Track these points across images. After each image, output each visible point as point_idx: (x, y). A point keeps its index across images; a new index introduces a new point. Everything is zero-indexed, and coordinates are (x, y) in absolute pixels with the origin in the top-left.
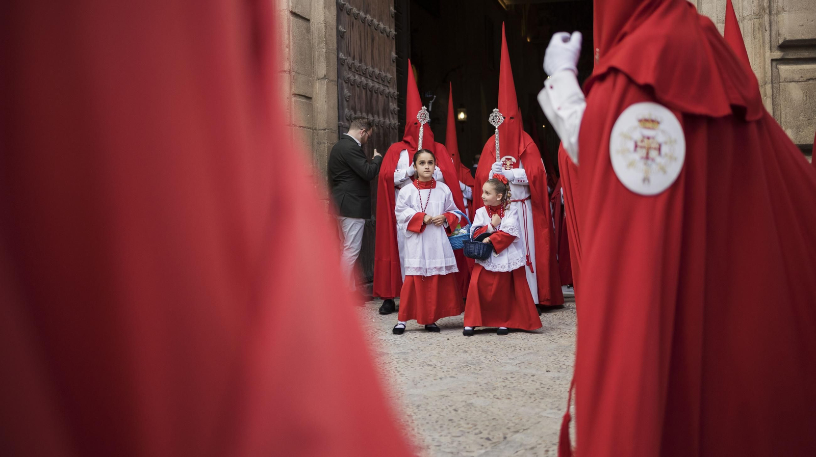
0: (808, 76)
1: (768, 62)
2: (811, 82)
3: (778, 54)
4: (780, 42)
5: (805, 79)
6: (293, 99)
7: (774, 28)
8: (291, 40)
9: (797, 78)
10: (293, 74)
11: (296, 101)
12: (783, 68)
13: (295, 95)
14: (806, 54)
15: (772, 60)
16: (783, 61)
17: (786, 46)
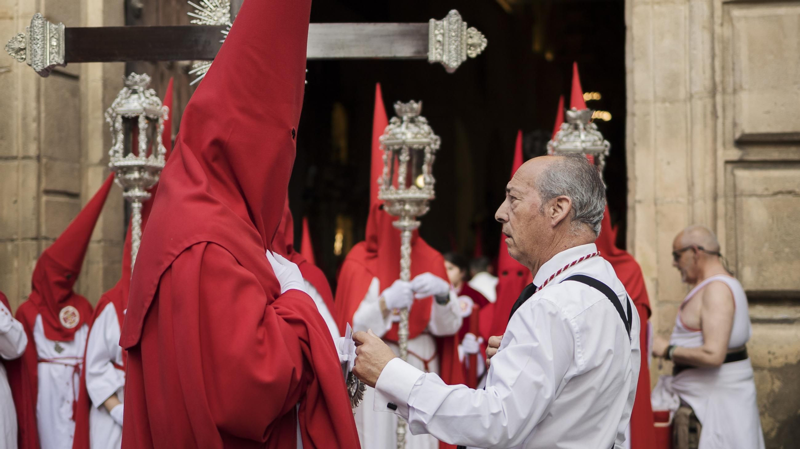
0: (776, 188)
1: (721, 164)
2: (780, 196)
3: (735, 154)
4: (738, 135)
5: (771, 192)
6: (44, 198)
7: (730, 114)
8: (43, 107)
9: (759, 189)
10: (44, 160)
11: (47, 202)
12: (743, 175)
13: (47, 192)
14: (774, 154)
15: (727, 162)
16: (742, 163)
17: (743, 142)
